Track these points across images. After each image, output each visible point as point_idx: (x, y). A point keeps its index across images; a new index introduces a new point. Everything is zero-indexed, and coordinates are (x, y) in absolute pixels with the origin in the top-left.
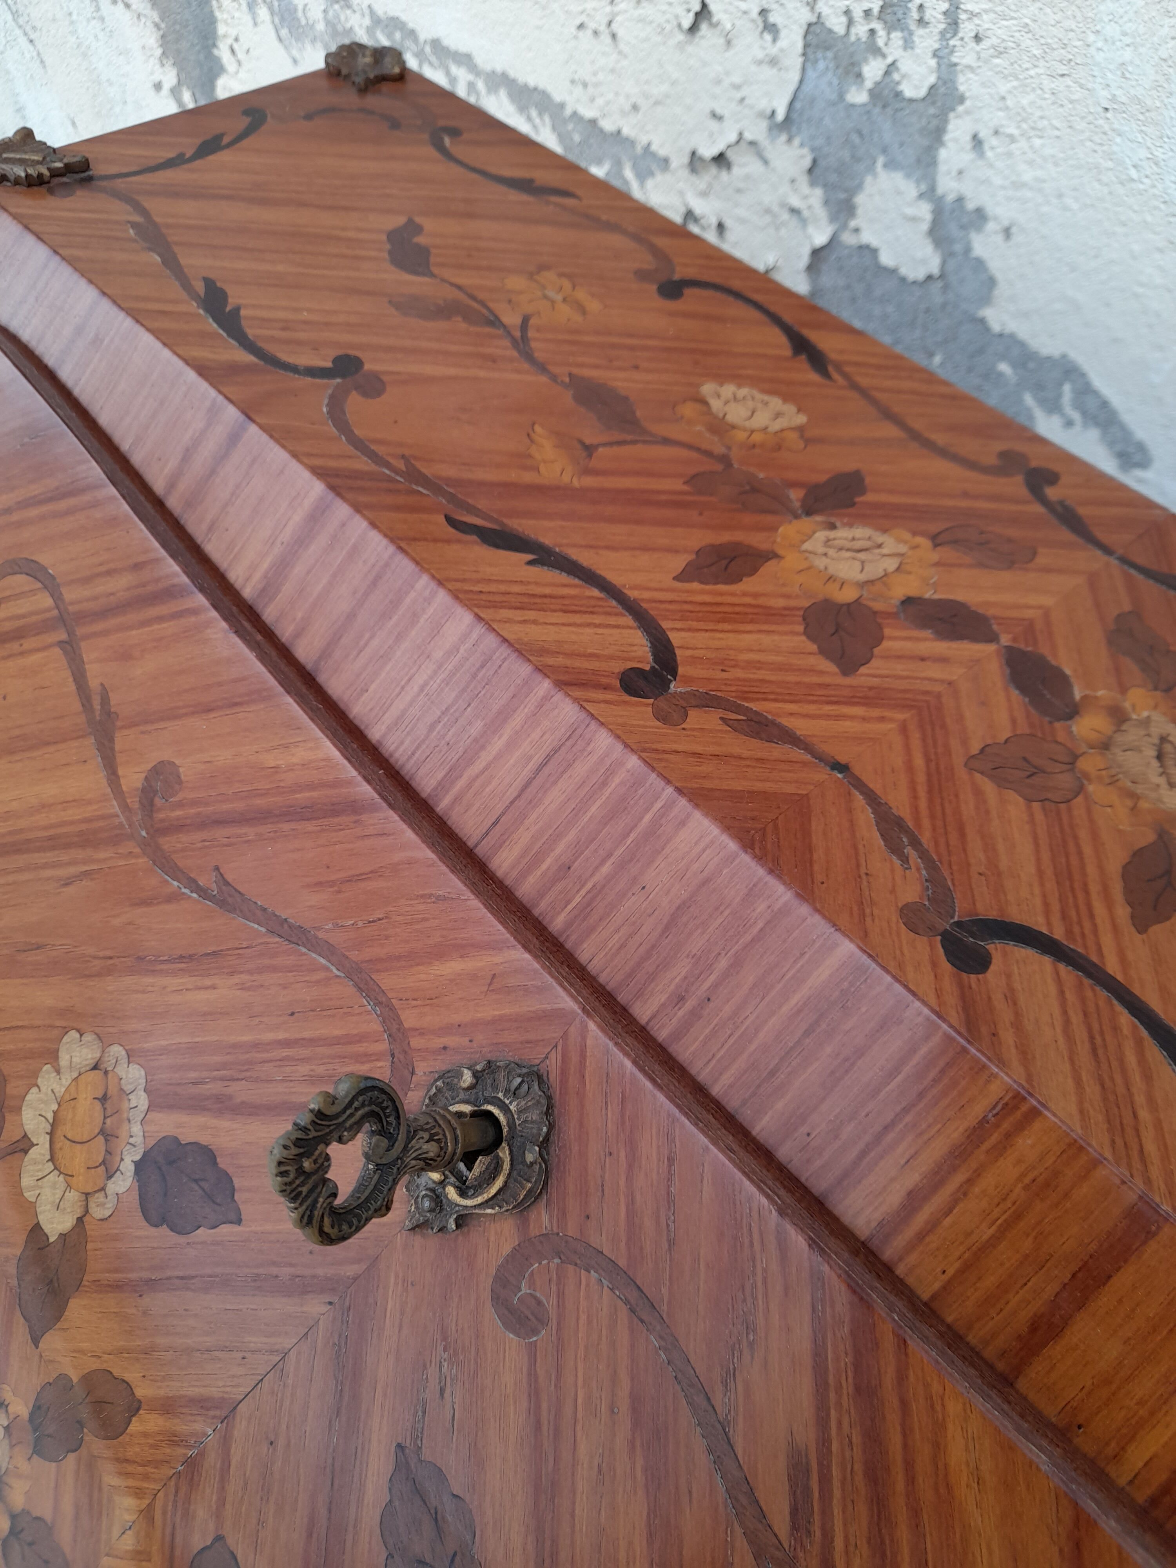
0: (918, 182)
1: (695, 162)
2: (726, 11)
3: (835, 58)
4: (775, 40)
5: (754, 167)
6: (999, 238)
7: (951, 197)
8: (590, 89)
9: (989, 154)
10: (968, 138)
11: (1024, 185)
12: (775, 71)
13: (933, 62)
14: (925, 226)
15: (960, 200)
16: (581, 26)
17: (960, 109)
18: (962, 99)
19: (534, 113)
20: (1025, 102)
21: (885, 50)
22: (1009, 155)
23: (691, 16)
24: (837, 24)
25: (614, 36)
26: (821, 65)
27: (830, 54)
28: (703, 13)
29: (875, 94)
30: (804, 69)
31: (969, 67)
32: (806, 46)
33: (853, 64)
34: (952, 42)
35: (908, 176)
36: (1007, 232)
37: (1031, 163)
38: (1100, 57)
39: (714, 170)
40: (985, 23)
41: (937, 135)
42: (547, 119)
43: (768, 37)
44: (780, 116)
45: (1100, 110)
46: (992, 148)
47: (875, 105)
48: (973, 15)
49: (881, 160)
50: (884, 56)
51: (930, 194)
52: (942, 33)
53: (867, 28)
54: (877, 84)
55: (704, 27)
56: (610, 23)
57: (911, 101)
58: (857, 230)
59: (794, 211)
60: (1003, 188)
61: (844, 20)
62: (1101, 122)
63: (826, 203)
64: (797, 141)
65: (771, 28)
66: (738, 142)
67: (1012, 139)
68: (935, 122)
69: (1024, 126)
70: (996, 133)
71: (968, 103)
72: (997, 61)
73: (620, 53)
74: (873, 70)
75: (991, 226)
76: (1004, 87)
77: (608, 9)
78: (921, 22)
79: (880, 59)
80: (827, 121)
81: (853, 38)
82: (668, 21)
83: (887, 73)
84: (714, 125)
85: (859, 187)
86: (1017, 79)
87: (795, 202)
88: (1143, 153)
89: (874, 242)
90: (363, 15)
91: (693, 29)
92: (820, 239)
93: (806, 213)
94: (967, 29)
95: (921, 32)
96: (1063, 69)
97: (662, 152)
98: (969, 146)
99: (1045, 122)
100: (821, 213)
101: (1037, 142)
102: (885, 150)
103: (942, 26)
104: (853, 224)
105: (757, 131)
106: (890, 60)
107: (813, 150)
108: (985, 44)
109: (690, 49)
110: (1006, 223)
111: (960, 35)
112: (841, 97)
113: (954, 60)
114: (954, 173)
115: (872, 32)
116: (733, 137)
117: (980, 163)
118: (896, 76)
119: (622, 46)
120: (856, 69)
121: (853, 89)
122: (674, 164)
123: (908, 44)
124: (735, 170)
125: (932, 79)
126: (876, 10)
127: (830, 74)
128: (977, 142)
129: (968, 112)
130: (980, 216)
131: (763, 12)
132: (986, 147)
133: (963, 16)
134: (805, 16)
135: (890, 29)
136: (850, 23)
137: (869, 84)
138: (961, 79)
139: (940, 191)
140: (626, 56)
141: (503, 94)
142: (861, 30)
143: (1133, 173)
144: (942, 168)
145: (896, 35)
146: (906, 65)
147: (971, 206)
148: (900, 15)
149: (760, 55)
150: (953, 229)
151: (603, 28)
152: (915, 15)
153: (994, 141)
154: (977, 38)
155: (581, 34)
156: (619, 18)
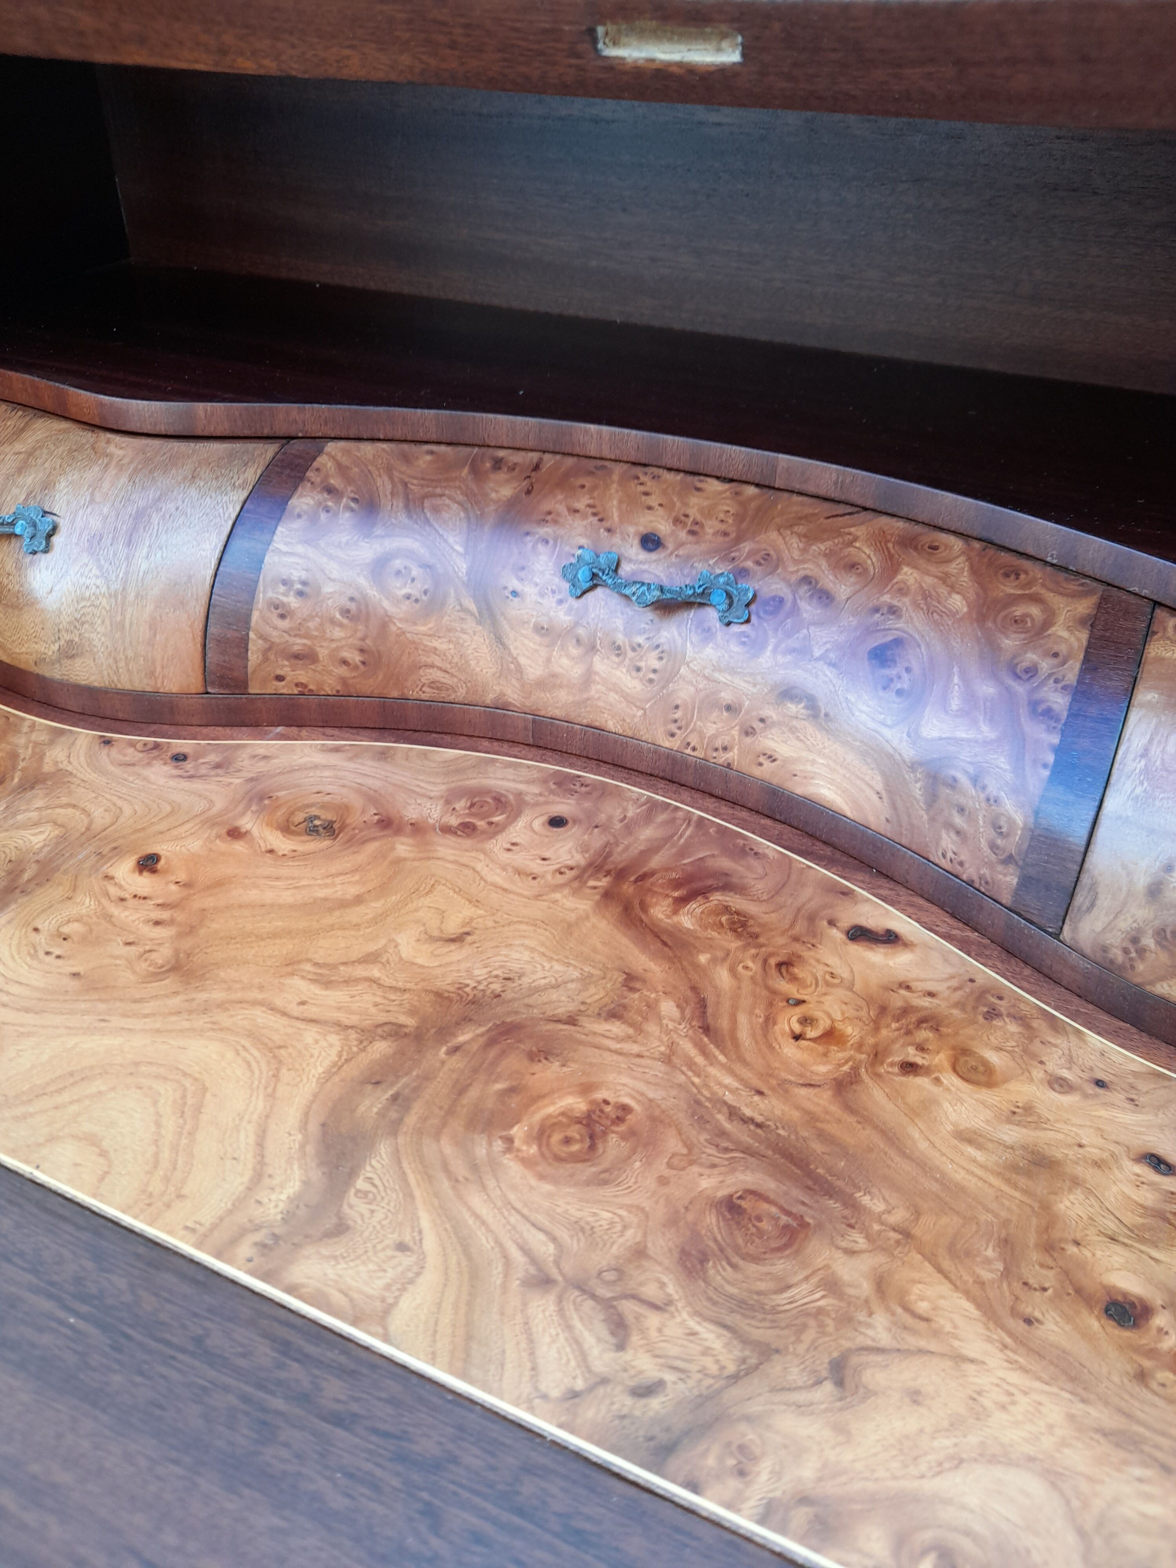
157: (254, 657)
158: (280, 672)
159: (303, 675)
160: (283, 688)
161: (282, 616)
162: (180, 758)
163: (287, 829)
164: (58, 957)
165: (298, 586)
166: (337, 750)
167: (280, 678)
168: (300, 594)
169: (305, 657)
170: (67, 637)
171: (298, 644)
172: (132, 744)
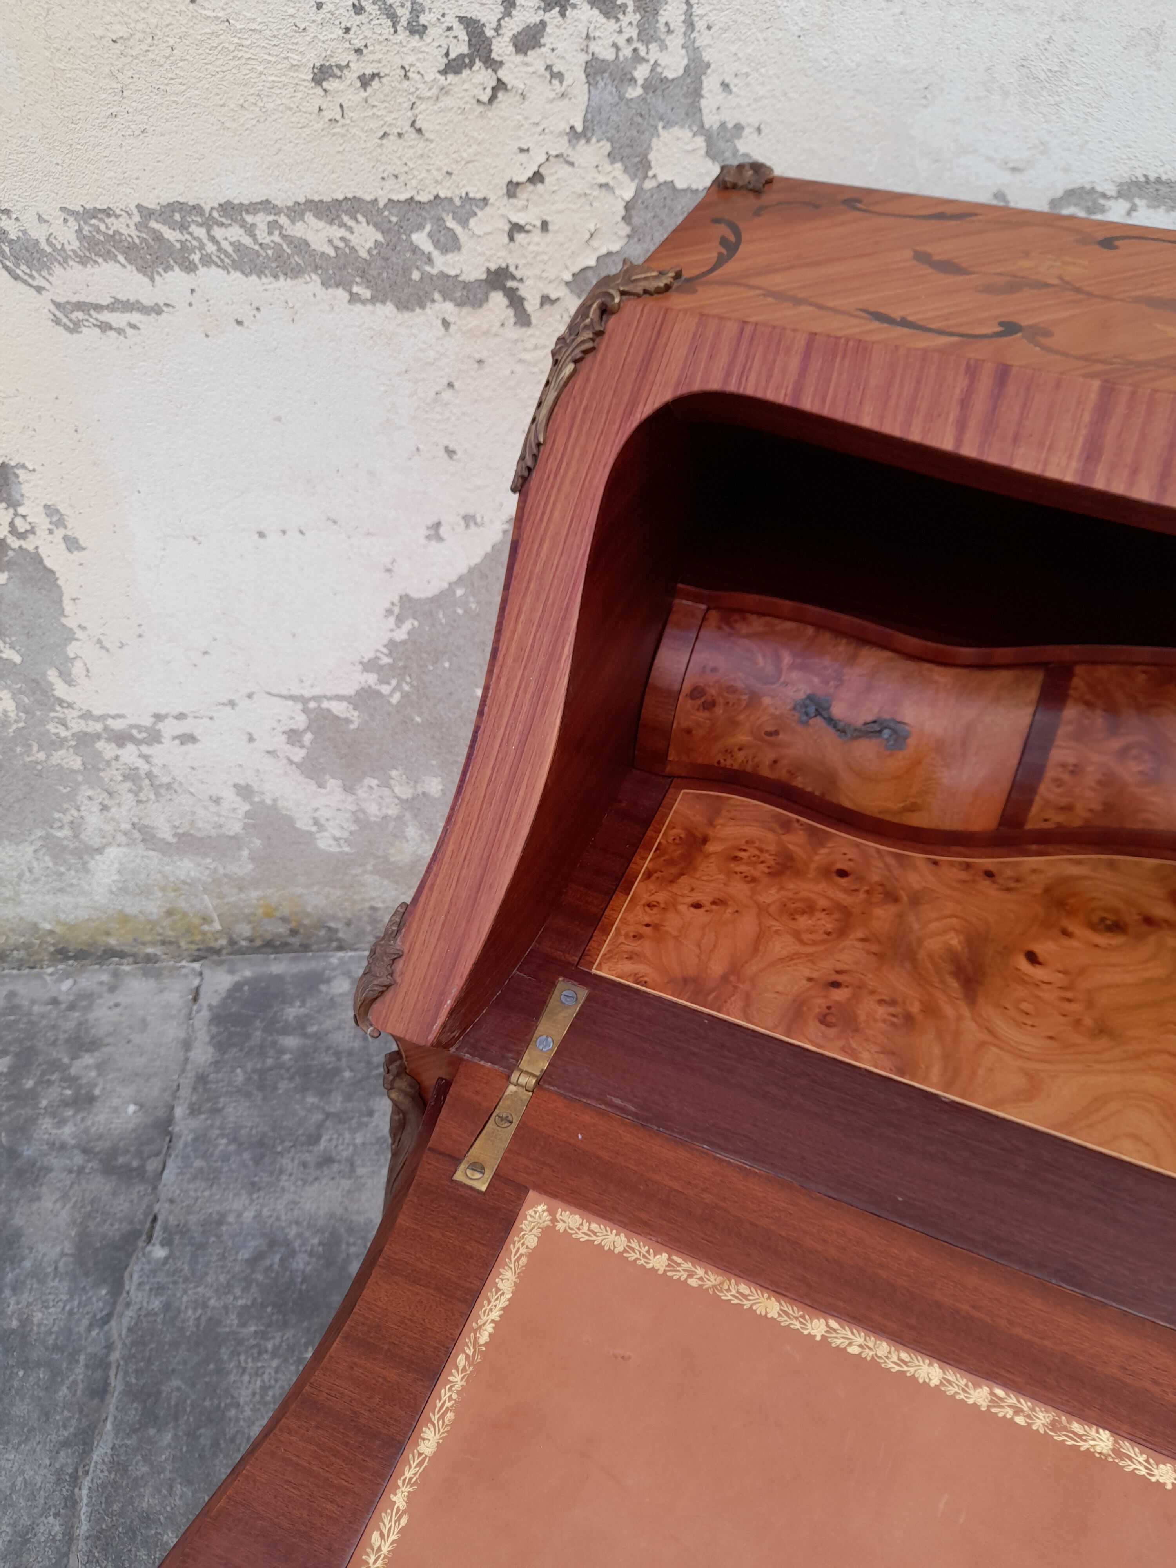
0: (690, 127)
1: (513, 189)
2: (516, 78)
3: (611, 75)
4: (561, 83)
5: (564, 170)
6: (755, 135)
7: (715, 127)
8: (402, 179)
9: (734, 90)
10: (718, 86)
11: (762, 97)
12: (566, 100)
13: (683, 52)
14: (703, 151)
15: (723, 125)
16: (385, 135)
17: (709, 71)
18: (708, 65)
19: (346, 219)
20: (749, 50)
21: (647, 57)
22: (748, 84)
23: (489, 91)
24: (608, 54)
25: (419, 131)
26: (601, 84)
27: (606, 75)
28: (500, 86)
29: (647, 86)
30: (589, 92)
31: (709, 46)
32: (587, 76)
33: (625, 75)
34: (692, 36)
35: (682, 126)
36: (759, 130)
37: (763, 84)
38: (787, 11)
39: (530, 187)
40: (712, 17)
41: (697, 93)
42: (360, 217)
43: (556, 82)
44: (579, 128)
45: (796, 38)
46: (736, 86)
47: (647, 93)
48: (702, 17)
49: (660, 125)
50: (648, 61)
51: (702, 130)
52: (685, 34)
53: (631, 49)
54: (646, 80)
55: (500, 95)
56: (413, 124)
57: (673, 80)
58: (655, 176)
59: (601, 186)
60: (749, 105)
61: (614, 50)
62: (798, 44)
63: (626, 170)
64: (594, 140)
65: (559, 76)
66: (547, 160)
67: (747, 75)
68: (692, 86)
69: (753, 64)
70: (736, 75)
71: (713, 66)
72: (724, 36)
73: (427, 140)
74: (641, 73)
75: (747, 130)
76: (733, 49)
77: (409, 114)
78: (669, 32)
79: (644, 64)
80: (614, 117)
81: (621, 58)
82: (467, 103)
83: (653, 70)
84: (523, 157)
85: (649, 147)
86: (740, 40)
87: (602, 180)
88: (827, 51)
89: (669, 179)
90: (130, 215)
91: (492, 99)
92: (628, 194)
93: (611, 184)
94: (700, 25)
95: (670, 37)
96: (768, 25)
97: (479, 196)
98: (721, 89)
99: (765, 57)
100: (624, 178)
101: (763, 70)
102: (661, 118)
103: (683, 30)
104: (650, 174)
105: (561, 146)
106: (652, 62)
107: (608, 139)
108: (713, 30)
109: (490, 114)
110: (757, 125)
111: (697, 29)
112: (621, 98)
113: (697, 45)
114: (714, 111)
115: (635, 50)
116: (543, 158)
117: (730, 97)
118: (659, 70)
119: (428, 135)
120: (629, 76)
121: (630, 89)
122: (492, 199)
123: (663, 47)
124: (547, 180)
125: (685, 61)
126: (635, 36)
127: (609, 87)
128: (725, 86)
129: (713, 72)
130: (739, 128)
131: (549, 68)
132: (731, 86)
133: (696, 19)
134: (583, 58)
135: (647, 43)
136: (618, 49)
137: (640, 82)
138: (704, 54)
139: (707, 126)
140: (431, 141)
141: (309, 217)
142: (627, 52)
143: (825, 63)
144: (705, 111)
145: (653, 46)
146: (664, 59)
147: (730, 125)
148: (652, 32)
149: (552, 95)
150: (722, 144)
151: (407, 128)
152: (663, 29)
153: (736, 81)
154: (709, 28)
155: (384, 141)
156: (420, 117)
157: (1034, 810)
158: (1047, 817)
159: (1061, 818)
160: (1046, 826)
161: (1059, 786)
162: (989, 874)
163: (1093, 927)
164: (1033, 1026)
165: (1071, 768)
166: (1079, 863)
167: (1046, 820)
168: (1072, 772)
169: (1068, 808)
170: (913, 800)
171: (1063, 801)
172: (952, 864)
